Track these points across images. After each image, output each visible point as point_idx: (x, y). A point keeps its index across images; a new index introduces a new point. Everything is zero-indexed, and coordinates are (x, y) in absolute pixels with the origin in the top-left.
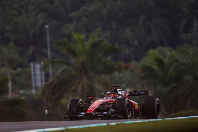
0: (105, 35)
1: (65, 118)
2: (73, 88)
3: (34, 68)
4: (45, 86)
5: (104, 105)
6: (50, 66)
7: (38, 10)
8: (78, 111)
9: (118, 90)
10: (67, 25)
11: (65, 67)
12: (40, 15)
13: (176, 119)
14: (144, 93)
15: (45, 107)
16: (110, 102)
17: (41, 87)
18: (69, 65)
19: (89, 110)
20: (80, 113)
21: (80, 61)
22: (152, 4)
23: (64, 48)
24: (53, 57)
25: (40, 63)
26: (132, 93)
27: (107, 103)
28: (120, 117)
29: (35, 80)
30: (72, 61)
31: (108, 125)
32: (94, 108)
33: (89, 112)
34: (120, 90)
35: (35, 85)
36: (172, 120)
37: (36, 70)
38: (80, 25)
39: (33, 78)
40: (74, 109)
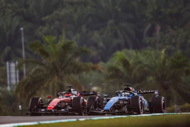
0: (75, 38)
1: (27, 114)
2: (45, 85)
3: (10, 67)
4: (19, 83)
5: (62, 103)
6: (24, 65)
7: (14, 13)
8: (38, 108)
9: (72, 90)
10: (41, 27)
11: (38, 67)
12: (15, 18)
13: (140, 116)
14: (93, 93)
15: (19, 103)
16: (66, 101)
17: (16, 85)
18: (41, 64)
19: (49, 108)
20: (41, 110)
21: (51, 61)
22: (119, 10)
23: (37, 49)
24: (27, 57)
25: (15, 62)
26: (82, 93)
27: (63, 101)
28: (76, 114)
29: (10, 78)
30: (44, 61)
31: (78, 121)
32: (53, 106)
33: (49, 109)
34: (73, 91)
35: (10, 83)
36: (136, 117)
37: (11, 68)
38: (52, 27)
39: (8, 76)
40: (35, 106)
